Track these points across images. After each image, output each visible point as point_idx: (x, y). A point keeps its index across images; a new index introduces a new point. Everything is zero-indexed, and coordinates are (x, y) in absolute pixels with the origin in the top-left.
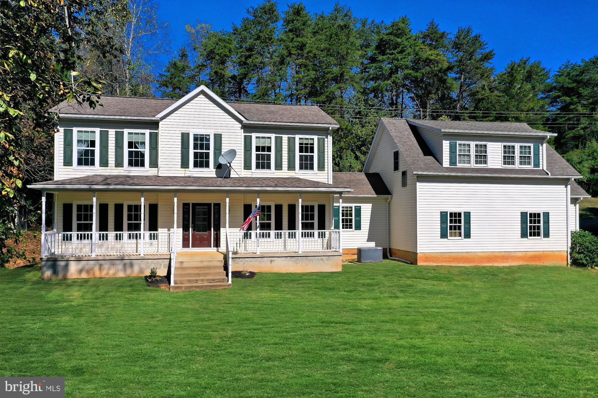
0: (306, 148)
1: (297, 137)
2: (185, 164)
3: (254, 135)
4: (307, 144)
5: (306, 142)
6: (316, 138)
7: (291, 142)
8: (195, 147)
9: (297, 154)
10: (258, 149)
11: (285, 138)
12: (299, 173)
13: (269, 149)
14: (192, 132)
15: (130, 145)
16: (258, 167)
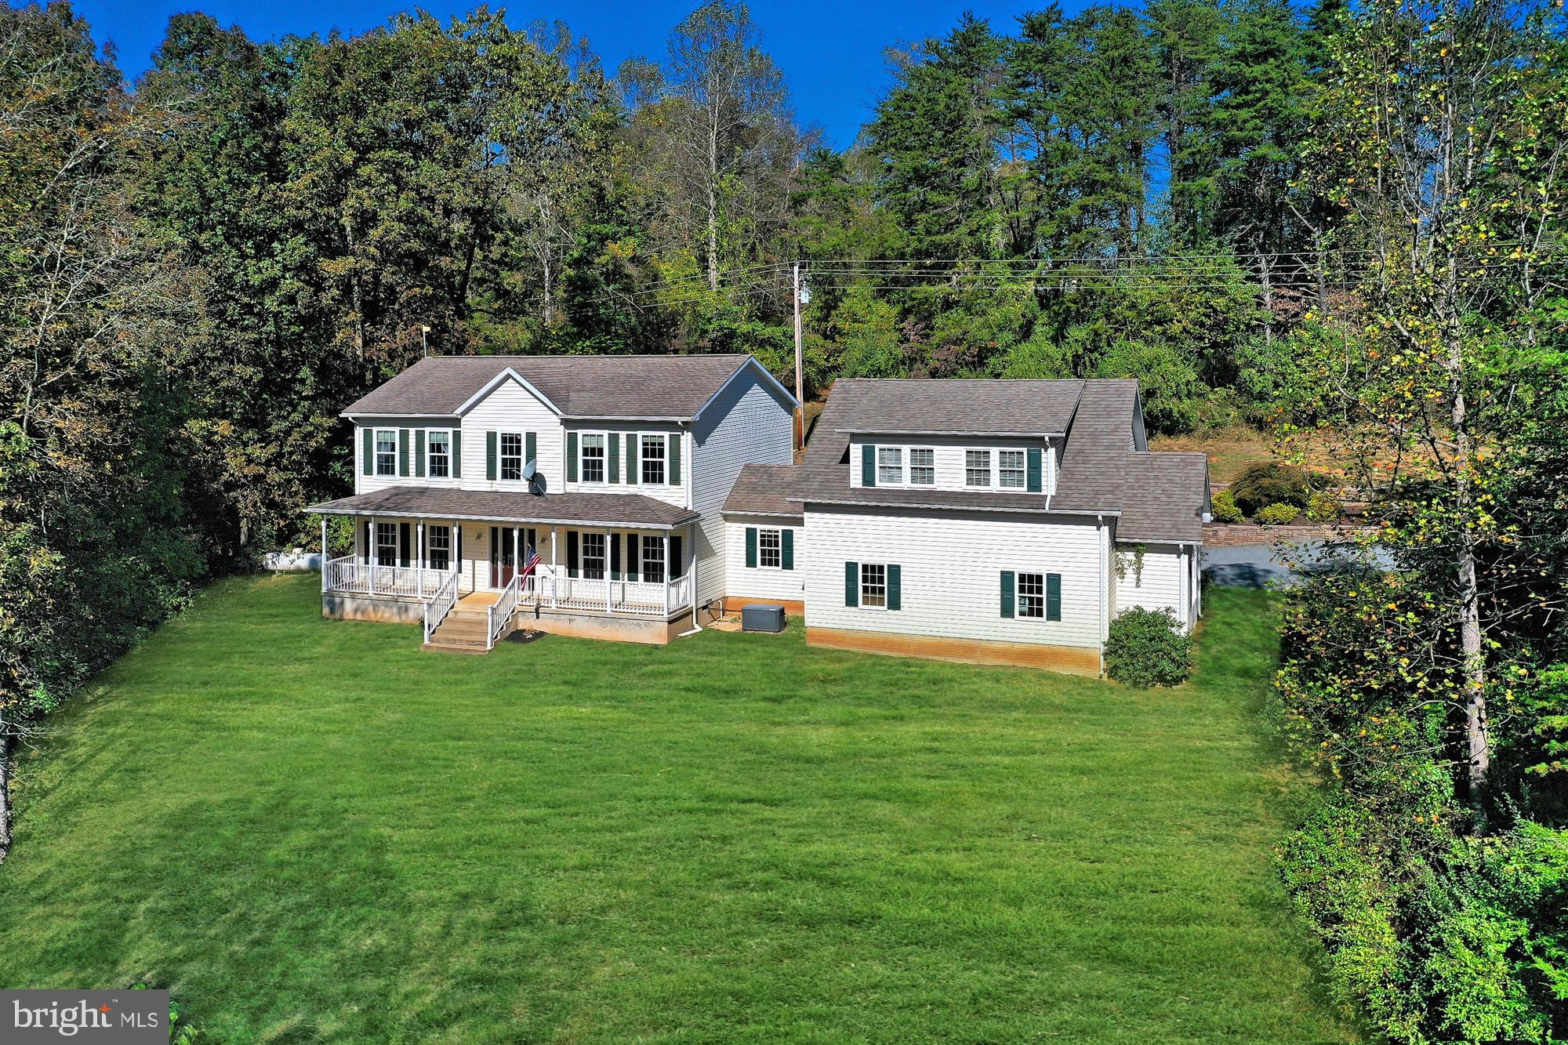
0: (653, 450)
1: (640, 434)
2: (491, 475)
3: (580, 433)
4: (653, 444)
5: (653, 440)
6: (666, 435)
7: (632, 440)
8: (504, 452)
9: (640, 459)
10: (586, 452)
11: (623, 435)
12: (642, 489)
13: (601, 452)
14: (500, 430)
15: (433, 448)
16: (586, 478)
